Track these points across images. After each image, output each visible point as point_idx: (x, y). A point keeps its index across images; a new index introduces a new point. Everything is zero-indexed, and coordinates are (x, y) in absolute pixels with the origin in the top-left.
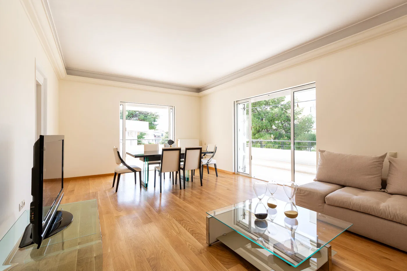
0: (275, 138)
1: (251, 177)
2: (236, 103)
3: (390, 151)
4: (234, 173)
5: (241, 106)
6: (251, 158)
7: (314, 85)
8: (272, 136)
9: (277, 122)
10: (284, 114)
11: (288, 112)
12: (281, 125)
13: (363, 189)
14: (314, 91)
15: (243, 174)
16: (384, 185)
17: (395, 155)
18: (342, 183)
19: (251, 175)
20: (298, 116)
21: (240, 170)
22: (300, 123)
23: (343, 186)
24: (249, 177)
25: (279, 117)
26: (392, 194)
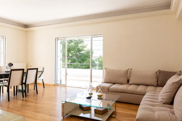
0: (71, 62)
1: (66, 86)
2: (57, 39)
3: (130, 68)
4: (55, 85)
5: (59, 42)
6: (66, 74)
7: (102, 35)
8: (70, 61)
9: (72, 52)
10: (76, 46)
11: (79, 45)
12: (74, 54)
13: (122, 84)
14: (102, 38)
15: (61, 85)
16: (128, 81)
17: (131, 69)
18: (114, 83)
19: (66, 85)
20: (85, 49)
21: (59, 83)
22: (86, 53)
23: (114, 84)
24: (65, 86)
25: (73, 49)
26: (130, 84)
